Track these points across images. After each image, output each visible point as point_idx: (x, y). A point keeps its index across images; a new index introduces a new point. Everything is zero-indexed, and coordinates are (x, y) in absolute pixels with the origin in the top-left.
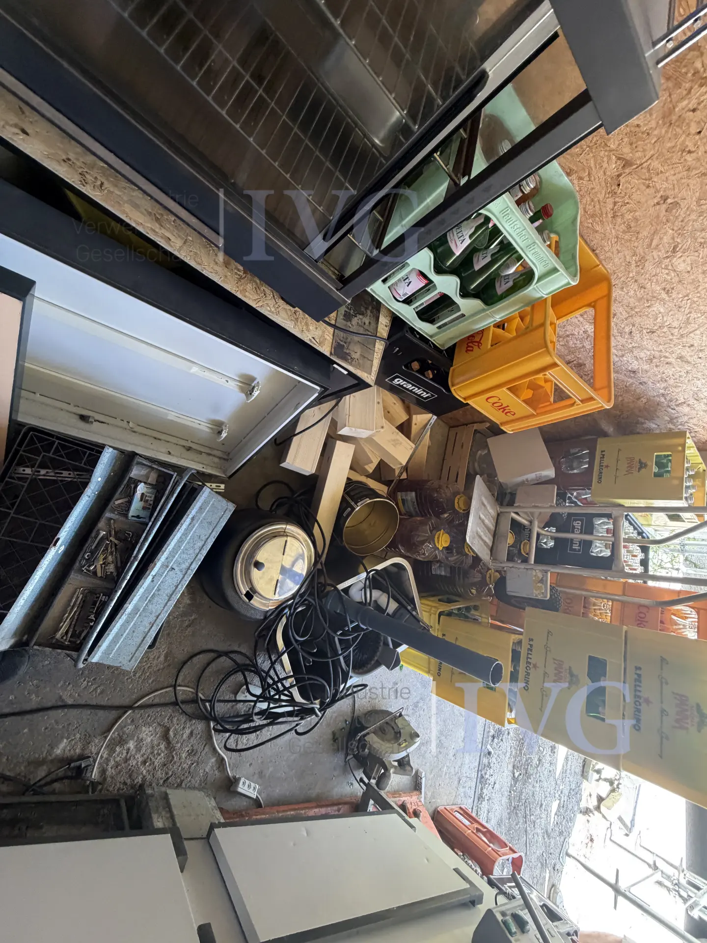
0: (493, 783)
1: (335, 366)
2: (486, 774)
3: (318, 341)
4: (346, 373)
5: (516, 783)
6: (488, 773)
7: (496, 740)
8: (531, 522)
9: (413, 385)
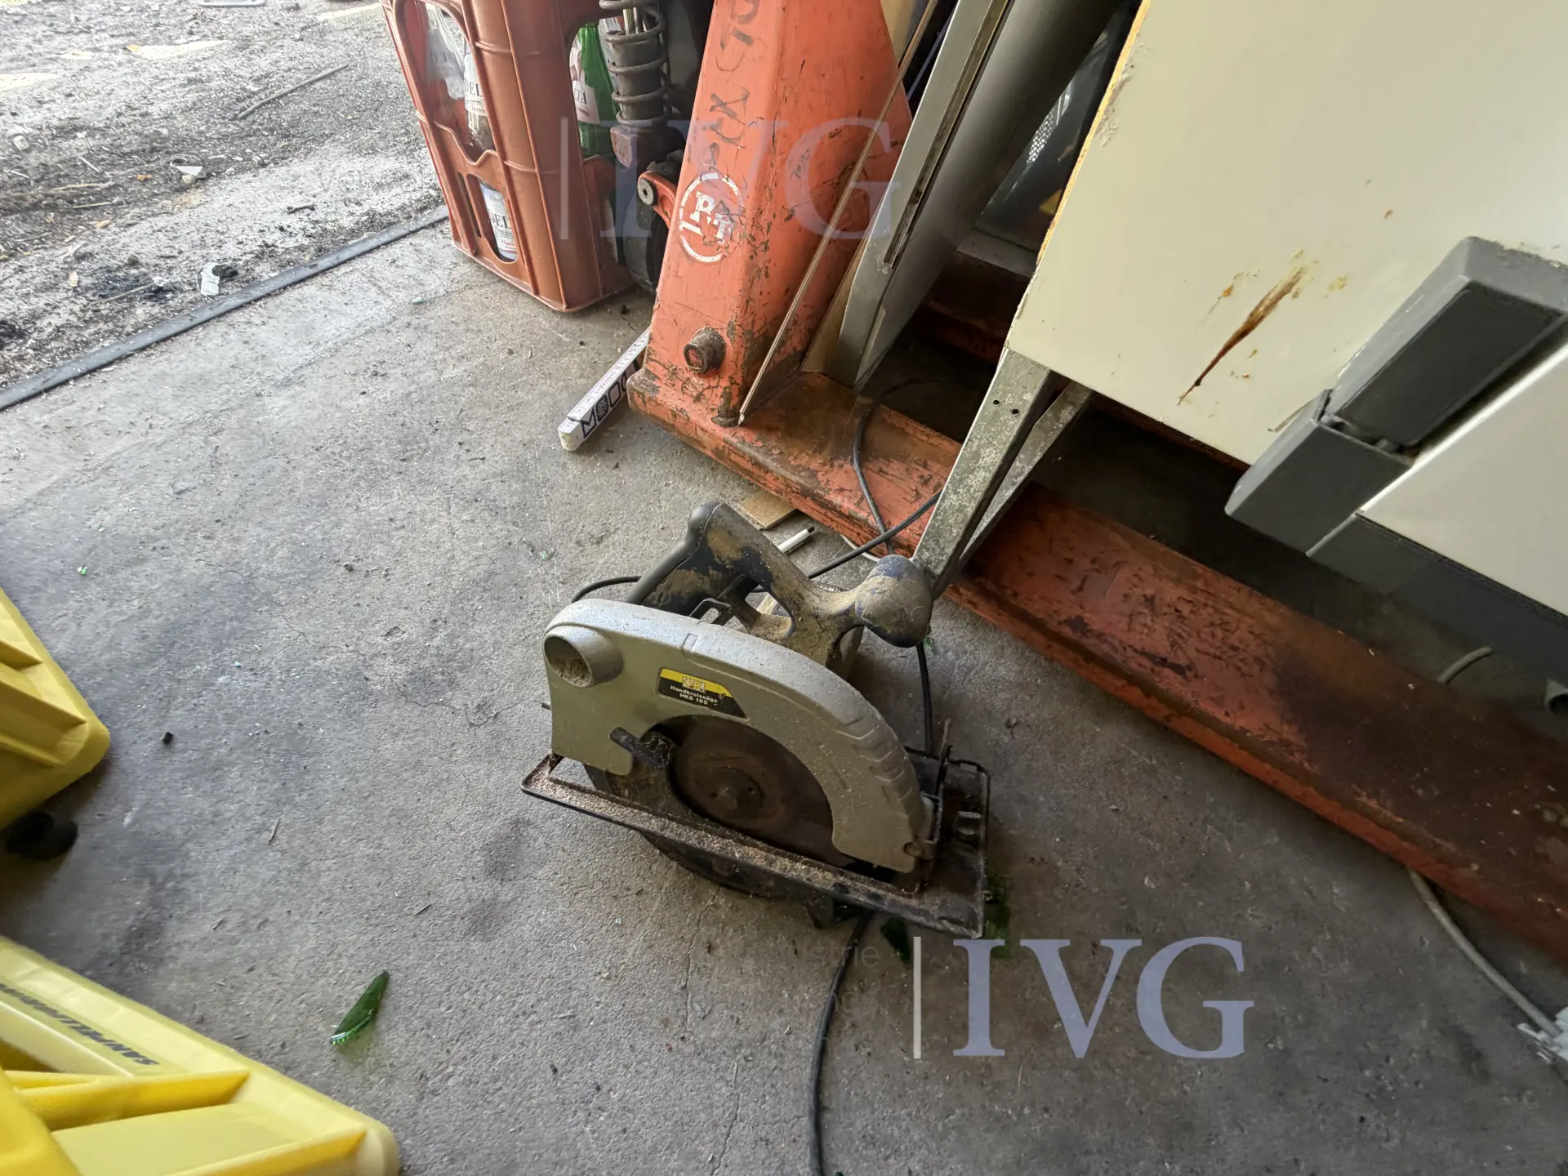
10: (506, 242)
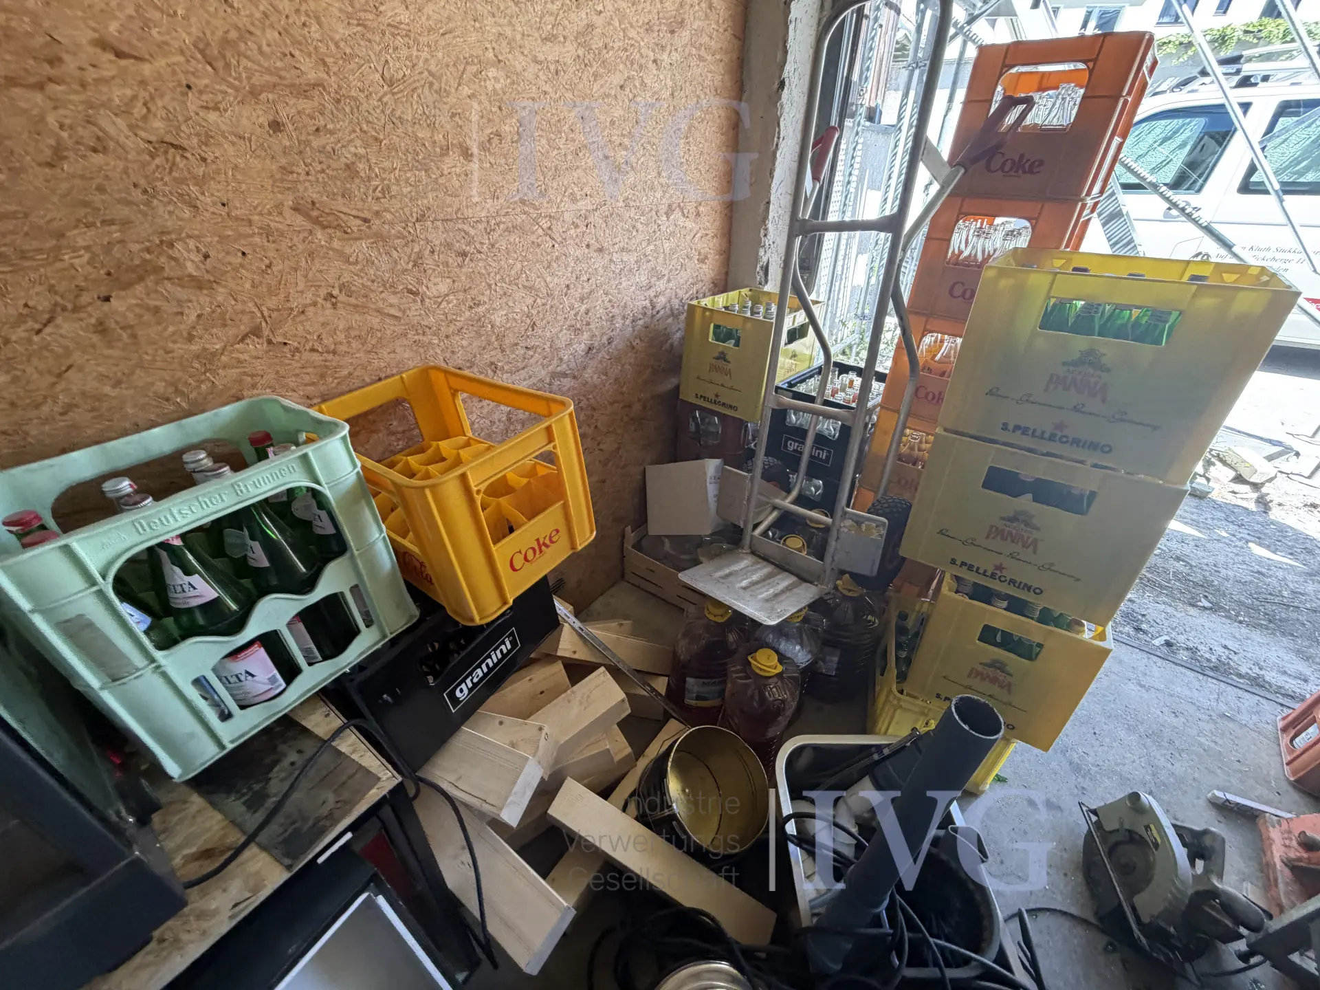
0: (1227, 652)
1: (320, 860)
2: (1208, 660)
3: (248, 895)
4: (349, 835)
5: (1223, 608)
6: (1207, 655)
7: (1144, 626)
8: (775, 508)
9: (479, 666)
10: (1301, 741)
